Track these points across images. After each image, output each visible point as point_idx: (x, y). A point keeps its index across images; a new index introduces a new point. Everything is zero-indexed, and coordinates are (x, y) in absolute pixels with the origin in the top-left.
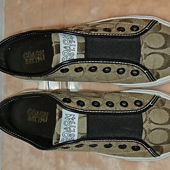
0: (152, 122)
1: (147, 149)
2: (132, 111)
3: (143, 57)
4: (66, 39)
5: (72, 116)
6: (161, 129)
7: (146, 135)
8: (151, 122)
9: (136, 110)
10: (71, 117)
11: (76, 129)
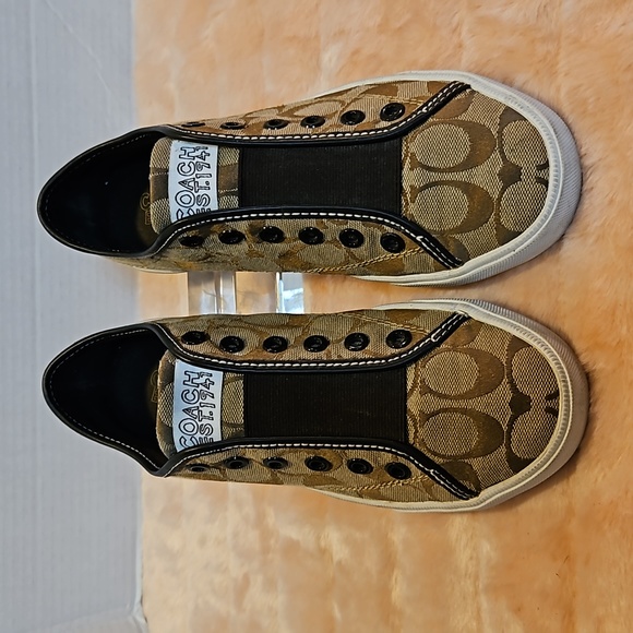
0: (431, 391)
1: (428, 473)
2: (374, 360)
3: (409, 196)
4: (187, 162)
5: (205, 377)
6: (456, 410)
7: (417, 431)
8: (426, 390)
9: (387, 359)
10: (202, 380)
11: (217, 412)
